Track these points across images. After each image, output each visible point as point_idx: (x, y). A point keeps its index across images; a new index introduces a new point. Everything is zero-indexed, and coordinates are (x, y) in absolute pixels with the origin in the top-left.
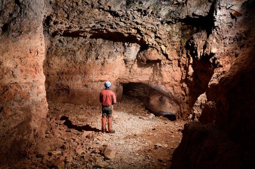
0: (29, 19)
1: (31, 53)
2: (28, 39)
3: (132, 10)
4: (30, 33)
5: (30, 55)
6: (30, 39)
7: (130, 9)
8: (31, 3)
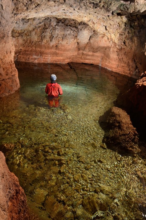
0: (3, 26)
1: (7, 54)
2: (4, 44)
3: (85, 2)
4: (5, 38)
5: (7, 56)
6: (6, 43)
7: (83, 2)
8: (3, 13)
